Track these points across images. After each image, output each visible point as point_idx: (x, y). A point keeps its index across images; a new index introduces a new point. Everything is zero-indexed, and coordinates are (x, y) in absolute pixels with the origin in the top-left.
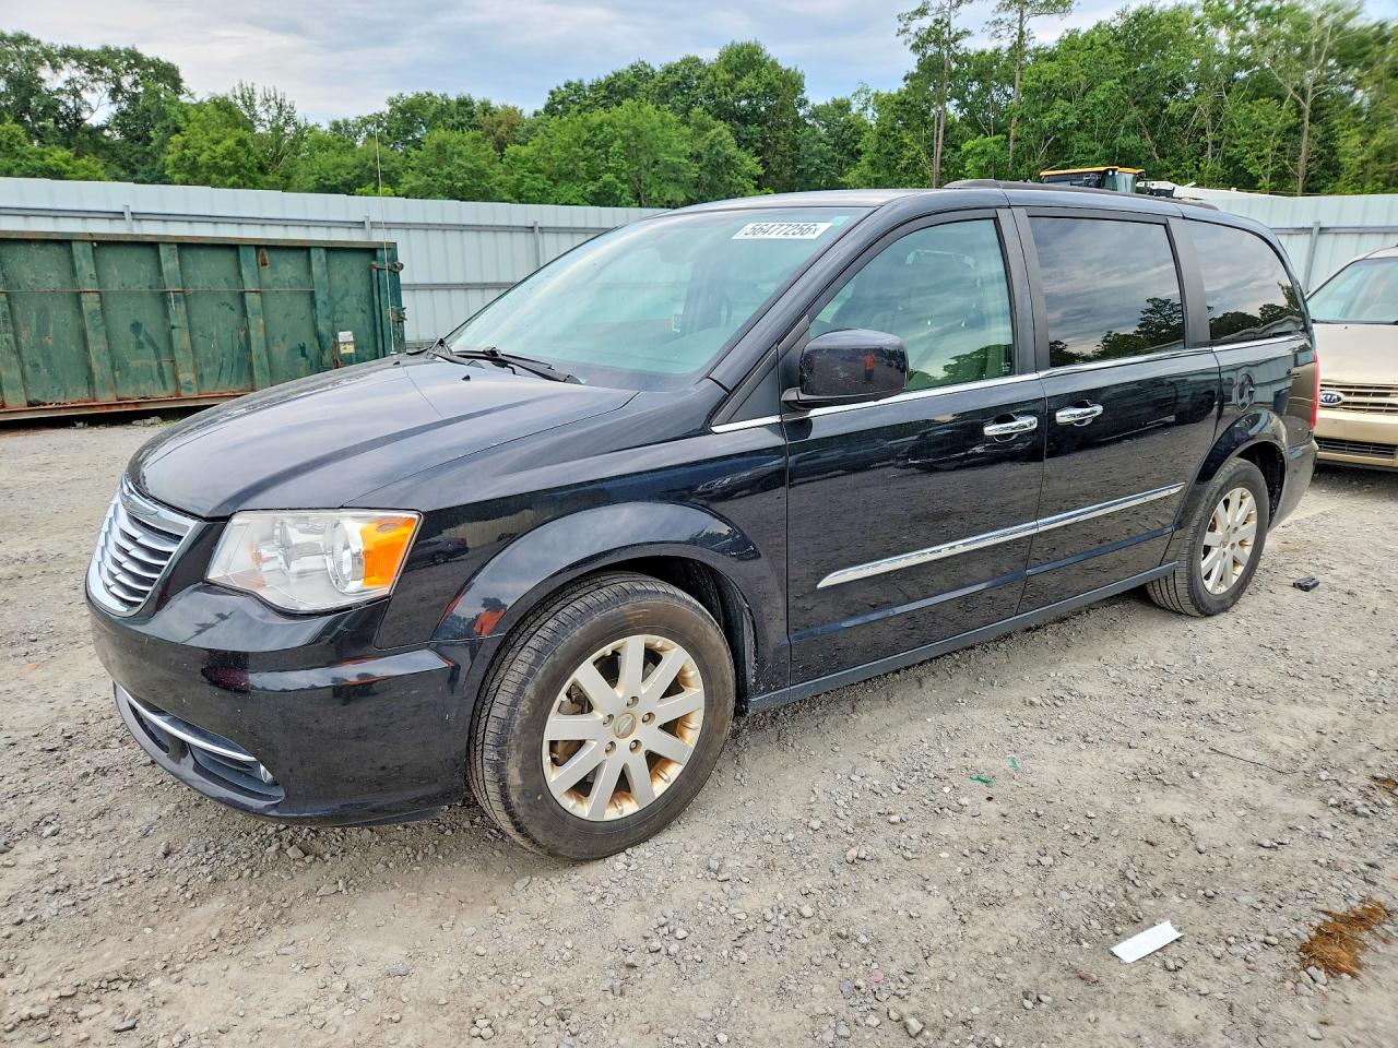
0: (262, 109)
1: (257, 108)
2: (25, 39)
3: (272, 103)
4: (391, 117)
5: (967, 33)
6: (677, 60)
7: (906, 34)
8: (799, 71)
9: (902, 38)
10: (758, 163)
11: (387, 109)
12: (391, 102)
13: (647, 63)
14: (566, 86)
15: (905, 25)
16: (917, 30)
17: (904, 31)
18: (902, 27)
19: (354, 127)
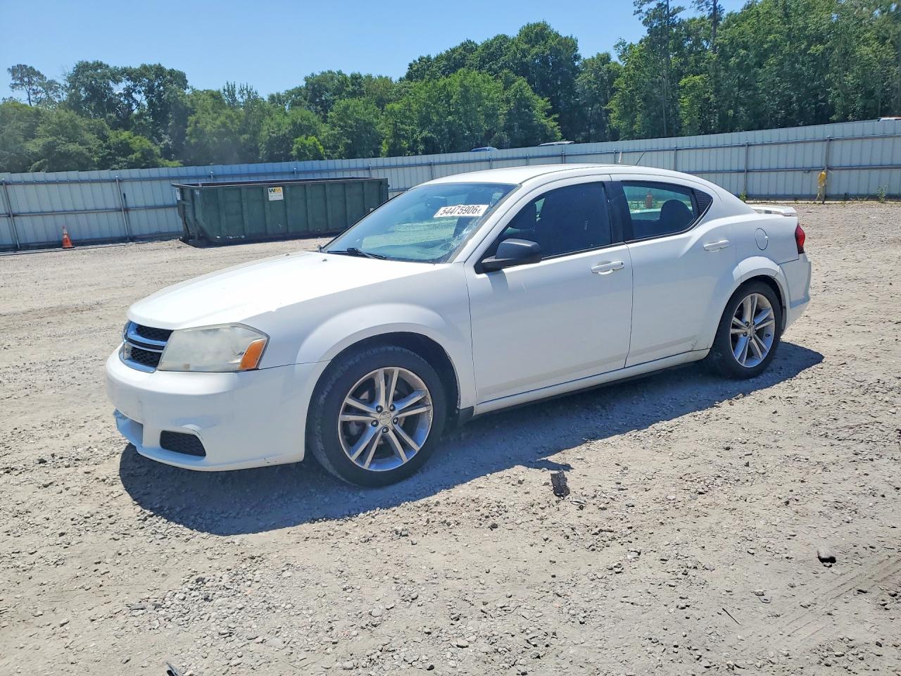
0: (239, 96)
1: (236, 95)
2: (100, 65)
3: (245, 92)
4: (307, 88)
5: (680, 9)
6: (491, 38)
7: (640, 14)
8: (574, 37)
9: (638, 16)
10: (548, 101)
11: (303, 83)
12: (306, 79)
13: (472, 41)
14: (419, 60)
15: (639, 8)
16: (646, 10)
17: (638, 12)
18: (637, 9)
19: (283, 97)
